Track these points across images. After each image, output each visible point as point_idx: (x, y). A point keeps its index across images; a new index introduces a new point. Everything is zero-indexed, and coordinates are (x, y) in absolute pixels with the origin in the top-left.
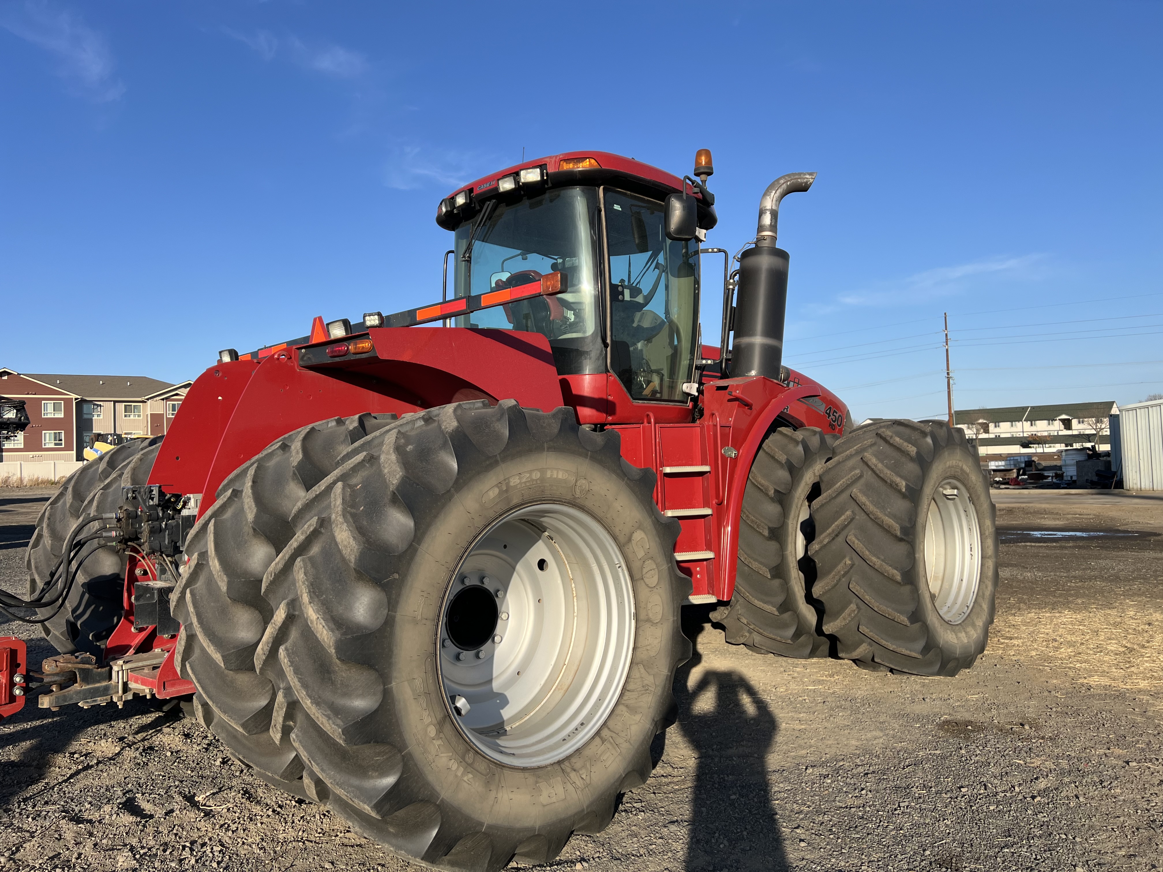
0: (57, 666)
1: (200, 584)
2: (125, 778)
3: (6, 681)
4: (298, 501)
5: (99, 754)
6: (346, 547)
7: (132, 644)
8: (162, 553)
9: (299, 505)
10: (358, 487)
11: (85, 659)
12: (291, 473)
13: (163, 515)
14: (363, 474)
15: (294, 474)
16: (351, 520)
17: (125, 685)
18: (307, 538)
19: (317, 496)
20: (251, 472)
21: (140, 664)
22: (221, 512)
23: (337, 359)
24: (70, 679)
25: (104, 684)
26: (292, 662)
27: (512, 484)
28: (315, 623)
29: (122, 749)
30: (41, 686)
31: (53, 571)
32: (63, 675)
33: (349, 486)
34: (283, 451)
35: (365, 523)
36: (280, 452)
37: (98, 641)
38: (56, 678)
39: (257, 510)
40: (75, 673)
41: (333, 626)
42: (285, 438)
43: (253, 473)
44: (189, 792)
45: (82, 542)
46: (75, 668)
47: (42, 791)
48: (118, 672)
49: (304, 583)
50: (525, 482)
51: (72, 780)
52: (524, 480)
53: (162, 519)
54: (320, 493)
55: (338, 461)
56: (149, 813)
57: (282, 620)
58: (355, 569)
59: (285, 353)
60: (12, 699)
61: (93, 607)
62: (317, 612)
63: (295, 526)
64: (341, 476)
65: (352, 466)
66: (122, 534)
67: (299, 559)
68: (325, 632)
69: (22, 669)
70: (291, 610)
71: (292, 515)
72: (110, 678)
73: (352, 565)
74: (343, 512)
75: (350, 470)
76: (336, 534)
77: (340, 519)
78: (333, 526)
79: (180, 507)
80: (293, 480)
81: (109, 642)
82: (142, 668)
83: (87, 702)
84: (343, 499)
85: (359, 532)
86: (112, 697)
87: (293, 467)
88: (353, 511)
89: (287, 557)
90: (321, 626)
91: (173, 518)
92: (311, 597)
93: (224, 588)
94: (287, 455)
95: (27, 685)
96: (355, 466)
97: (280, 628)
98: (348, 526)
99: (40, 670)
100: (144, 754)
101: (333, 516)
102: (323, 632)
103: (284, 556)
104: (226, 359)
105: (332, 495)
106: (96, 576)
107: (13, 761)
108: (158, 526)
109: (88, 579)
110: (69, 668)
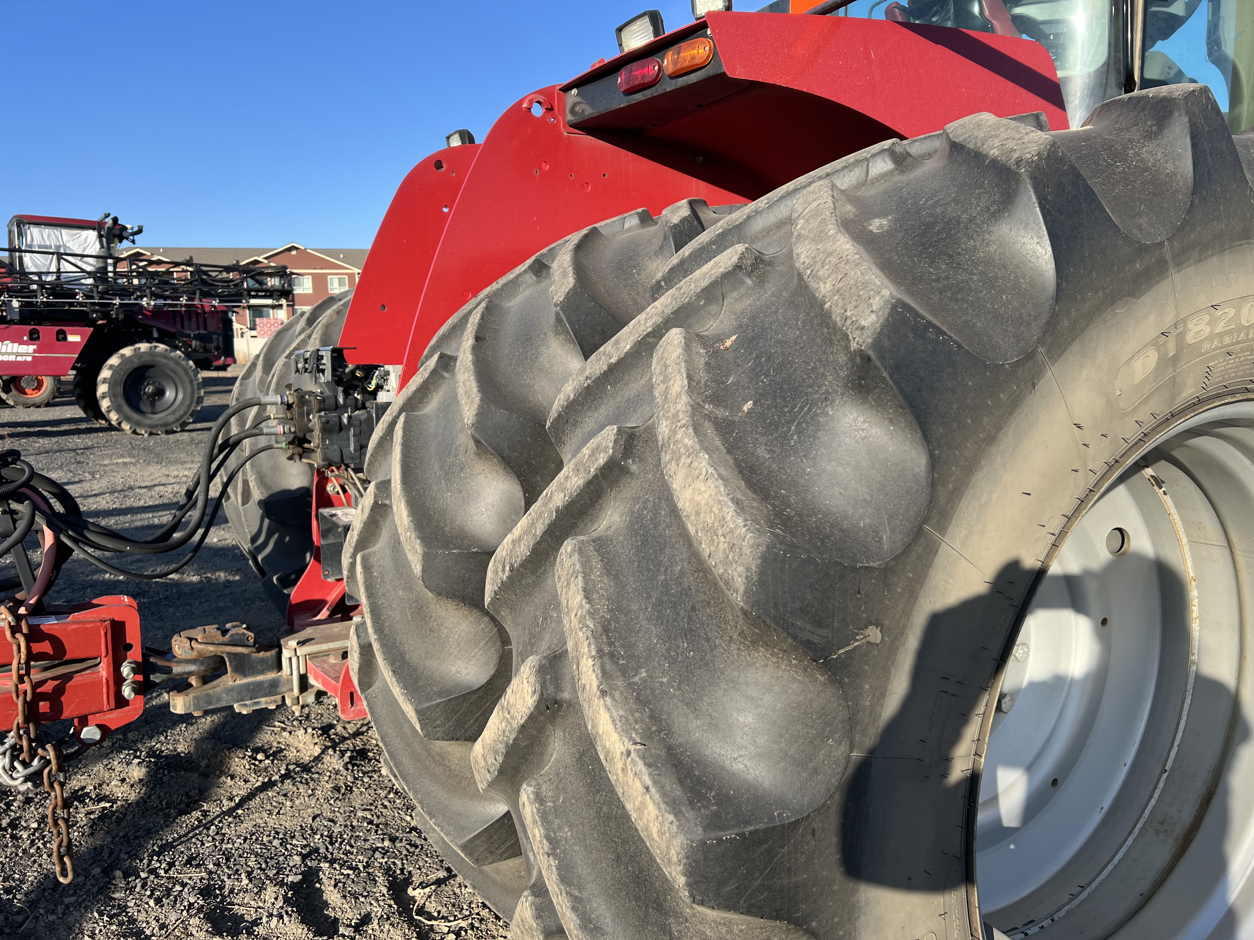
0: (192, 648)
1: (380, 546)
2: (314, 819)
3: (108, 673)
4: (567, 381)
5: (291, 755)
6: (712, 531)
7: (328, 599)
8: (347, 466)
9: (569, 390)
10: (728, 343)
11: (236, 637)
12: (552, 320)
13: (345, 399)
14: (738, 307)
15: (559, 320)
16: (718, 443)
17: (303, 679)
18: (589, 484)
19: (612, 369)
20: (475, 318)
21: (324, 647)
22: (421, 401)
23: (639, 97)
24: (215, 669)
25: (271, 676)
26: (553, 841)
27: (1190, 339)
28: (620, 766)
29: (323, 752)
30: (169, 679)
31: (191, 489)
32: (202, 663)
33: (703, 340)
34: (537, 276)
35: (762, 452)
36: (530, 278)
37: (285, 588)
38: (193, 668)
39: (482, 400)
40: (223, 658)
41: (678, 792)
42: (542, 255)
43: (477, 321)
44: (402, 870)
45: (231, 441)
46: (222, 652)
47: (194, 829)
48: (290, 659)
49: (582, 620)
50: (1221, 335)
51: (240, 812)
52: (1220, 328)
53: (345, 407)
54: (620, 361)
55: (658, 282)
56: (332, 915)
57: (528, 712)
58: (745, 613)
59: (541, 98)
60: (121, 702)
61: (276, 536)
62: (626, 730)
63: (561, 442)
64: (676, 312)
65: (705, 283)
66: (293, 429)
67: (568, 546)
68: (651, 807)
69: (136, 654)
70: (551, 690)
71: (553, 415)
72: (279, 667)
73: (738, 598)
74: (692, 416)
75: (699, 296)
76: (676, 485)
77: (688, 439)
78: (666, 457)
79: (372, 387)
80: (557, 333)
81: (295, 594)
82: (326, 654)
83: (245, 705)
84: (690, 378)
85: (750, 485)
86: (283, 698)
87: (556, 305)
88: (722, 413)
89: (540, 529)
90: (638, 784)
91: (364, 407)
92: (605, 675)
93: (417, 568)
94: (544, 284)
95: (146, 678)
96: (714, 284)
97: (523, 728)
98: (713, 464)
99: (166, 653)
100: (350, 767)
101: (663, 429)
102: (643, 805)
103: (532, 525)
104: (456, 142)
105: (655, 365)
106: (277, 490)
107: (179, 754)
108: (336, 419)
109: (266, 495)
110: (211, 652)
